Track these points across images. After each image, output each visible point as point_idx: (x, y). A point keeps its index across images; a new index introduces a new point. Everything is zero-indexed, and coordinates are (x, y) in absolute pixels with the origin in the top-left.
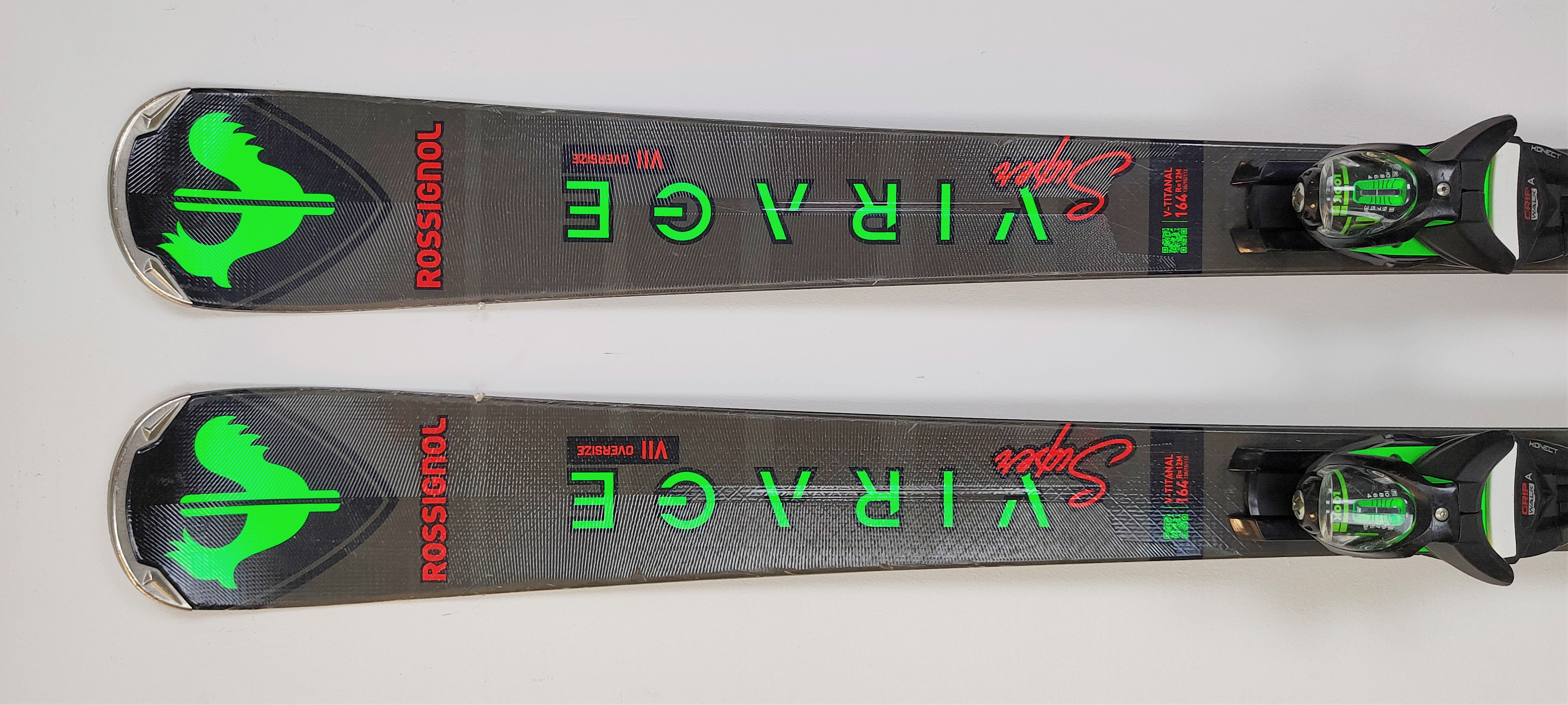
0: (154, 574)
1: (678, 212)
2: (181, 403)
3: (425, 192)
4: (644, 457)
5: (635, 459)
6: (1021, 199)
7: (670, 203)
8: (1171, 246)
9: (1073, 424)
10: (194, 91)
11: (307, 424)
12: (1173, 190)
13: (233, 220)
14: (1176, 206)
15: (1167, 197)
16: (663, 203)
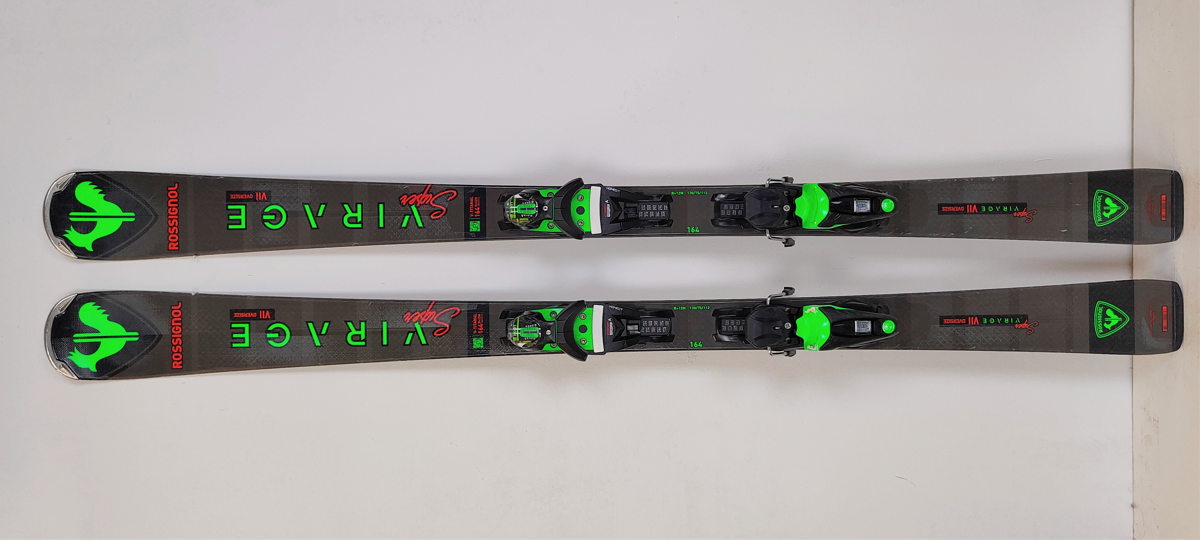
0: (62, 365)
1: (273, 217)
2: (72, 297)
3: (171, 211)
4: (261, 318)
5: (257, 318)
6: (412, 211)
7: (270, 213)
8: (474, 228)
9: (436, 302)
10: (77, 173)
11: (125, 305)
12: (474, 206)
13: (94, 224)
14: (475, 212)
15: (471, 209)
16: (267, 214)
